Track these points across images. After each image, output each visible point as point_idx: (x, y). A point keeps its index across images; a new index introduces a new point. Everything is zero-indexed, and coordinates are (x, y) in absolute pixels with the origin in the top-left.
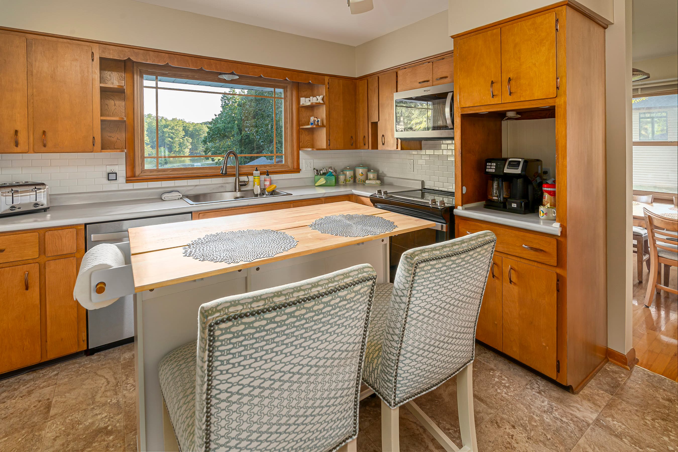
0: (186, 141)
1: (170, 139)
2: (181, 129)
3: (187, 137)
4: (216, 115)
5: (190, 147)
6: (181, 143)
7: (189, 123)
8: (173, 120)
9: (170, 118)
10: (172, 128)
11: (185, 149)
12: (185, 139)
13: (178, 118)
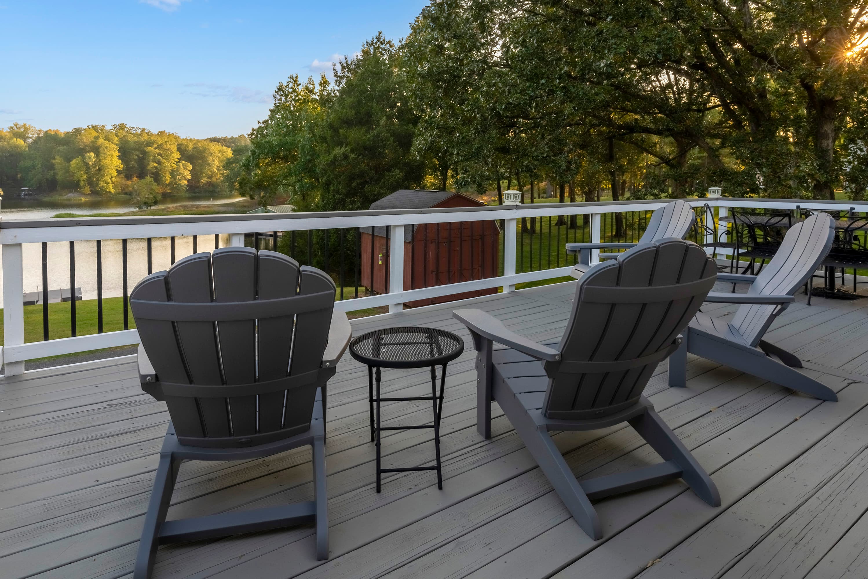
0: (181, 167)
1: (156, 165)
2: (174, 148)
3: (184, 162)
4: (259, 123)
5: (189, 177)
6: (173, 170)
7: (186, 139)
8: (161, 134)
9: (155, 131)
10: (159, 147)
11: (180, 180)
12: (181, 164)
13: (167, 131)
